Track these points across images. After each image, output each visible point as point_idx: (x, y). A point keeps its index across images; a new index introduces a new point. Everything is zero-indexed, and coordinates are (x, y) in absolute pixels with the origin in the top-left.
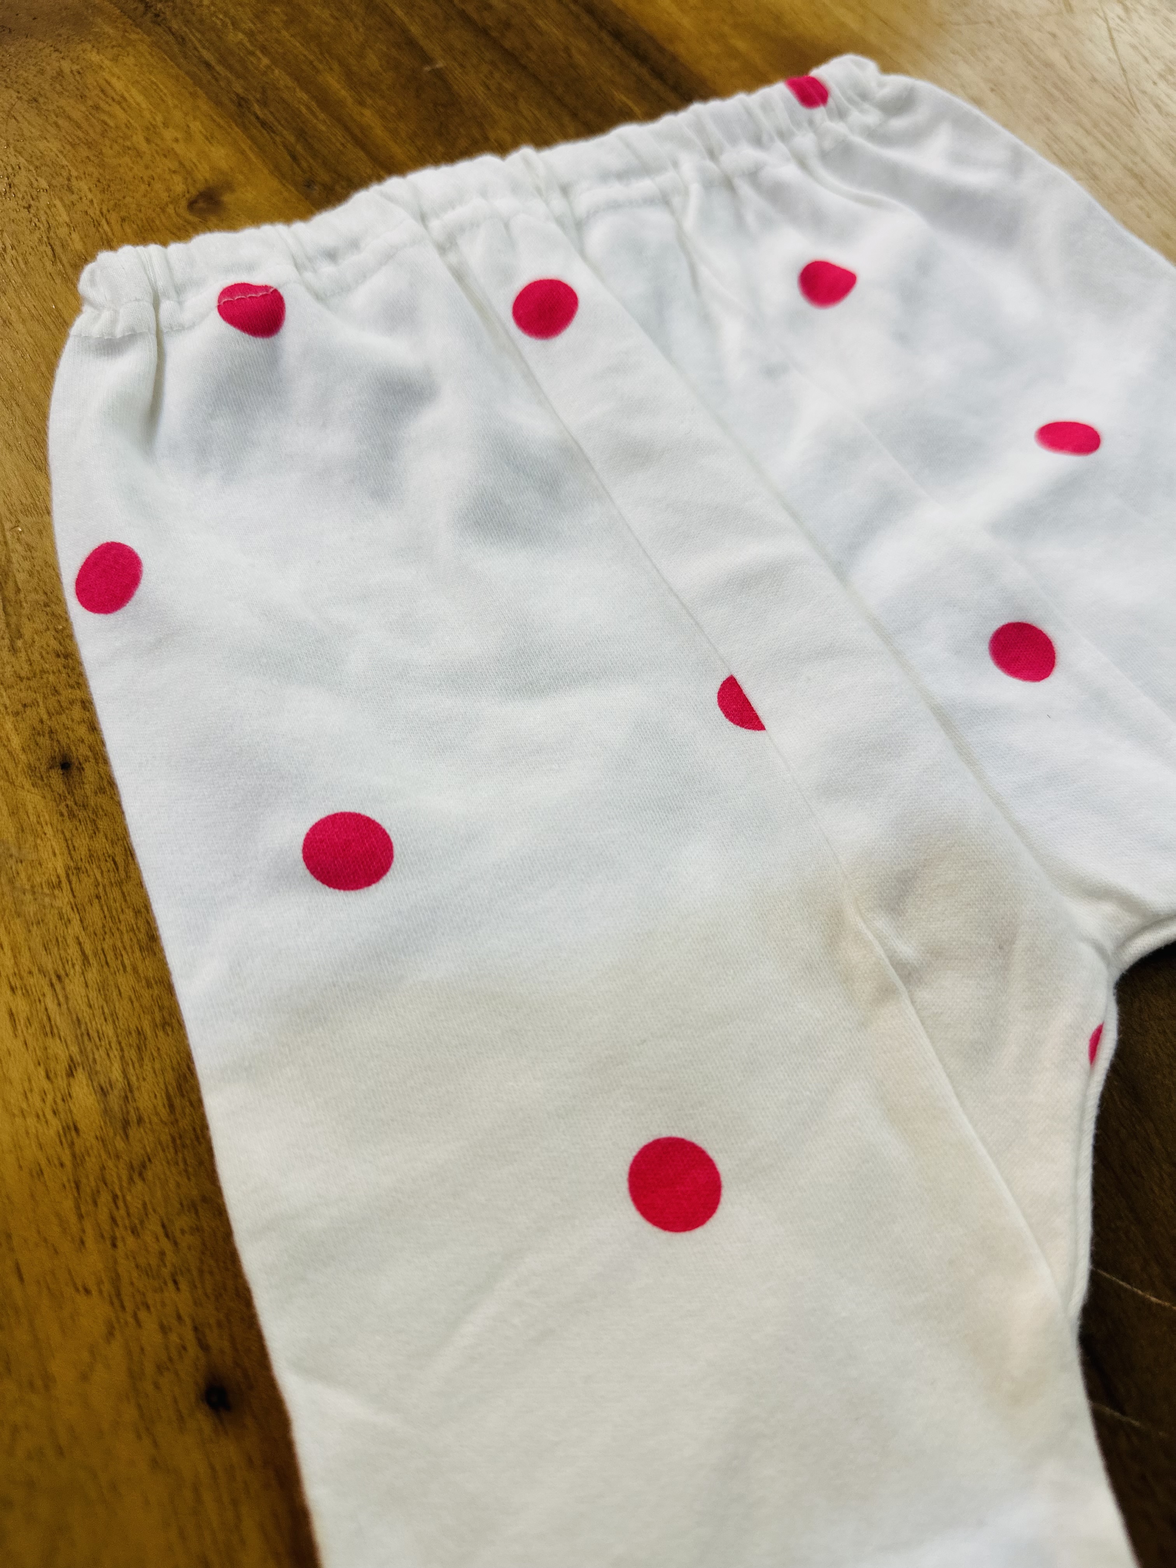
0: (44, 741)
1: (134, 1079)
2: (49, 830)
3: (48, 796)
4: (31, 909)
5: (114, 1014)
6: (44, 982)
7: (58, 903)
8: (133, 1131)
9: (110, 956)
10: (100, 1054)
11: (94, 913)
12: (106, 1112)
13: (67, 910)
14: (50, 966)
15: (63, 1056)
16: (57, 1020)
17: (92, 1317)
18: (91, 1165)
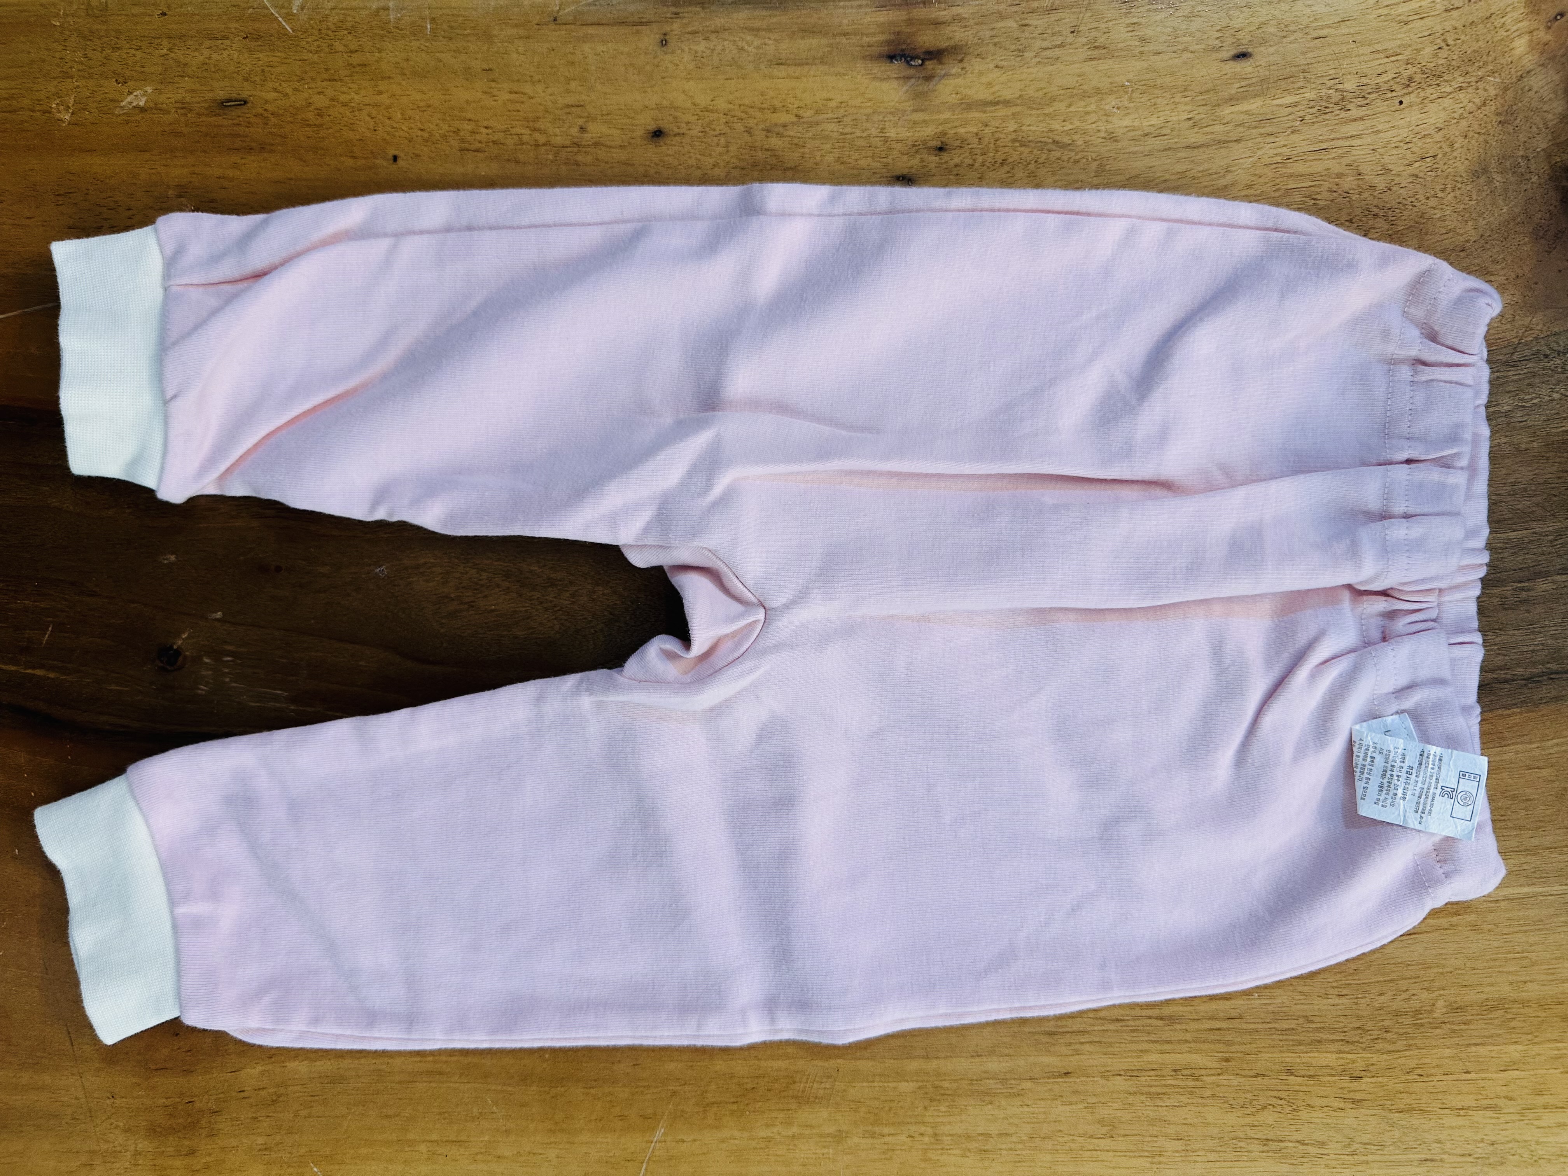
0: (958, 143)
1: (785, 139)
2: (911, 134)
3: (928, 138)
4: (876, 118)
5: (815, 139)
6: (840, 116)
7: (873, 129)
8: (764, 133)
9: (841, 144)
10: (800, 129)
11: (861, 143)
12: (776, 125)
13: (869, 132)
14: (845, 119)
15: (805, 115)
16: (821, 117)
17: (703, 100)
18: (758, 114)
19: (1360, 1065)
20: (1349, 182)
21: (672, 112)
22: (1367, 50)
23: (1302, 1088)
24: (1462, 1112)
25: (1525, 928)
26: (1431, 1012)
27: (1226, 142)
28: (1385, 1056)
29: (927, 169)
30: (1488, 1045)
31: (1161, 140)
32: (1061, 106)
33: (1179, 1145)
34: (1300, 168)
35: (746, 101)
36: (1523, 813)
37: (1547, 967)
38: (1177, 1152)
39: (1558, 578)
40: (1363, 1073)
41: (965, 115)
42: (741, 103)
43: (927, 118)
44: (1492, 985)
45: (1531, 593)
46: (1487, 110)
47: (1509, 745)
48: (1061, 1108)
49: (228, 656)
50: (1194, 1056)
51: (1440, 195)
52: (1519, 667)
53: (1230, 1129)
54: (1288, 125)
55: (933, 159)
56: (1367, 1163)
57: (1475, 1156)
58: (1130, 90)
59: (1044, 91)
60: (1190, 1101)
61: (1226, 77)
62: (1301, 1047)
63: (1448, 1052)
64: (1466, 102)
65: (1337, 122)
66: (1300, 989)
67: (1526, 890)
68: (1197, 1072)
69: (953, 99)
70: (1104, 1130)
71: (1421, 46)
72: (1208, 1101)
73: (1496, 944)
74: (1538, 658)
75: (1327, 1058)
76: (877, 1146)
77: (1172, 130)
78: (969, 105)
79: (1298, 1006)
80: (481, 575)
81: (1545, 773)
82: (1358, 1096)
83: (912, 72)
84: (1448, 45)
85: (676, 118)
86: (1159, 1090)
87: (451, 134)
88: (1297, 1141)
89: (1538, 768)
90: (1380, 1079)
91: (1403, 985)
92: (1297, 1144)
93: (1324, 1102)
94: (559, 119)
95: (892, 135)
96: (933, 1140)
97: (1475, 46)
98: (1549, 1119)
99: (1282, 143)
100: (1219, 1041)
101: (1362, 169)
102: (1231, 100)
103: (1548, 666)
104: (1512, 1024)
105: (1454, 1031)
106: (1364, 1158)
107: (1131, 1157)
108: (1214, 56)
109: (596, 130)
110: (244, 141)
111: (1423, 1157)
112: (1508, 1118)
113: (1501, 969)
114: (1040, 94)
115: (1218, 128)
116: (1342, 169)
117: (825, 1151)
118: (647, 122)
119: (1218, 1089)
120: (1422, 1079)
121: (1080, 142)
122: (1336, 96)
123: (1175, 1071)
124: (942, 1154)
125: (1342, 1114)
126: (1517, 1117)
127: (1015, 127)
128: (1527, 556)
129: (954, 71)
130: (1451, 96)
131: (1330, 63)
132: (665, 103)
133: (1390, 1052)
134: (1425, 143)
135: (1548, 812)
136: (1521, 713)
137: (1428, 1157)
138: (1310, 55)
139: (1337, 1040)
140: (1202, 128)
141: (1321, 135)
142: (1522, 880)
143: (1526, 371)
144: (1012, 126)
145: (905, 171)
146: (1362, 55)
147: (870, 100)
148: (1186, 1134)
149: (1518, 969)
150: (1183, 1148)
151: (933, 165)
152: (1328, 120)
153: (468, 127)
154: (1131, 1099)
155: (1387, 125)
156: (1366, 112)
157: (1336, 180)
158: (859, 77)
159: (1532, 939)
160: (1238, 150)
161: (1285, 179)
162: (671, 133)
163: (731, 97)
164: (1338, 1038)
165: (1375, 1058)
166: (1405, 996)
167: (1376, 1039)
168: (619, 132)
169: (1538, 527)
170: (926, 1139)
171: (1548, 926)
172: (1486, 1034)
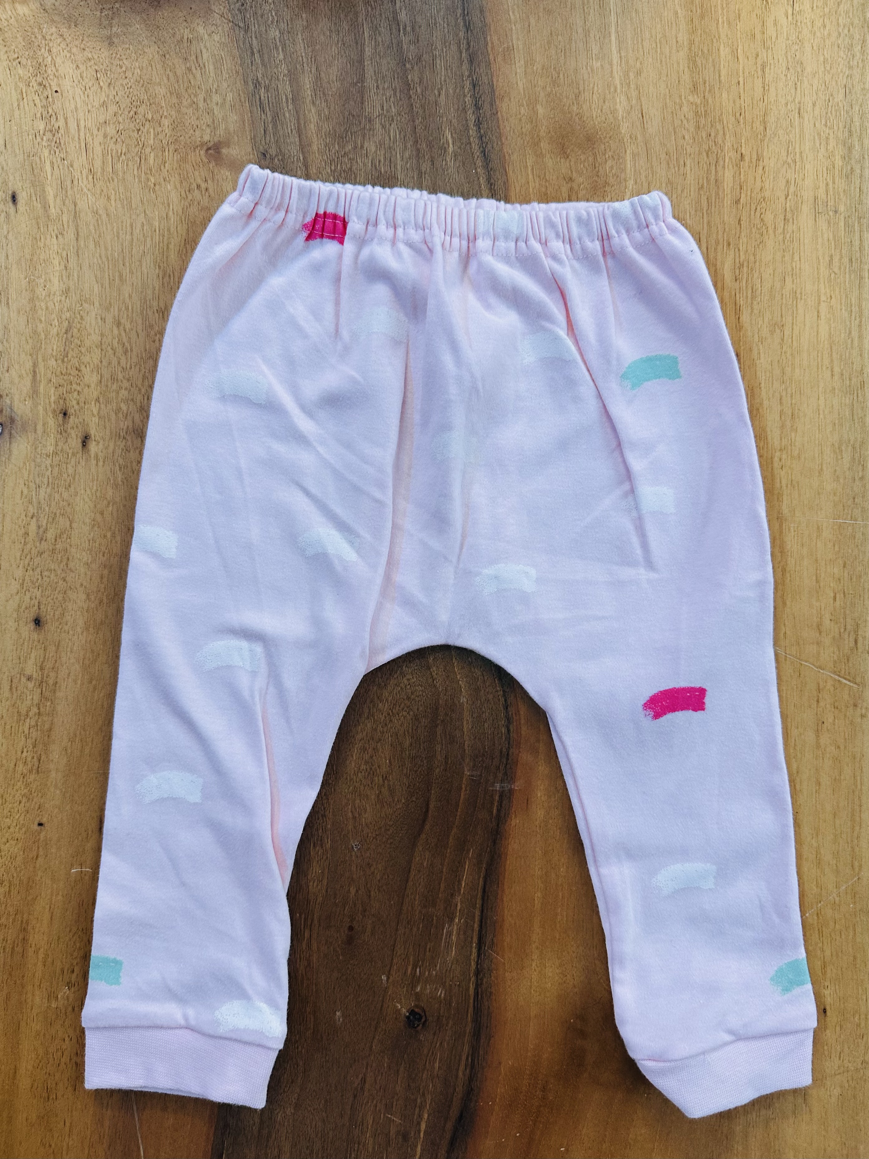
0: (61, 402)
1: (49, 527)
2: (52, 435)
3: (56, 423)
4: (38, 460)
5: (50, 505)
6: (34, 486)
7: (47, 462)
8: (43, 542)
9: (56, 485)
10: (42, 516)
11: (56, 470)
12: (38, 533)
13: (48, 465)
14: (37, 482)
15: (32, 511)
16: (34, 500)
17: (15, 586)
18: (29, 546)
19: (732, 154)
20: (111, 130)
21: (22, 610)
22: (17, 113)
23: (749, 194)
24: (767, 88)
25: (640, 41)
26: (697, 106)
27: (75, 212)
28: (727, 137)
29: (79, 425)
30: (719, 67)
31: (71, 258)
32: (40, 327)
33: (788, 280)
34: (98, 163)
35: (18, 554)
36: (560, 37)
37: (667, 27)
38: (793, 281)
39: (398, 5)
40: (739, 152)
41: (42, 396)
42: (18, 558)
43: (41, 423)
44: (678, 63)
45: (408, 23)
46: (66, 35)
47: (513, 44)
48: (762, 360)
49: (415, 973)
50: (726, 266)
51: (124, 69)
52: (458, 34)
53: (777, 244)
54: (67, 170)
55: (72, 420)
56: (801, 153)
57: (796, 79)
58: (32, 277)
59: (28, 338)
60: (758, 271)
61: (28, 211)
62: (720, 194)
63: (725, 95)
64: (59, 48)
65: (67, 136)
66: (679, 192)
67: (613, 38)
68: (738, 265)
69: (29, 403)
70: (778, 331)
71: (17, 76)
72: (757, 258)
73: (650, 60)
74: (453, 21)
75: (728, 175)
76: (789, 492)
77: (64, 249)
78: (35, 392)
79: (692, 193)
80: (363, 770)
81: (533, 21)
82: (755, 157)
83: (6, 432)
84: (18, 58)
85: (26, 608)
86: (750, 292)
87: (25, 780)
88: (786, 199)
89: (529, 26)
90: (743, 141)
91: (677, 122)
92: (788, 199)
93: (758, 180)
94: (21, 696)
95: (52, 449)
96: (784, 452)
97: (20, 39)
98: (771, 31)
99: (79, 174)
100: (715, 249)
101: (101, 119)
102: (46, 207)
103: (458, 15)
104: (706, 51)
105: (710, 91)
106: (798, 154)
107: (797, 314)
108: (12, 217)
109: (31, 668)
110: (18, 944)
111: (797, 115)
112: (770, 57)
113: (668, 57)
114: (30, 341)
115: (65, 219)
116: (101, 134)
117: (792, 529)
118: (27, 629)
119: (749, 251)
120: (743, 113)
121: (68, 315)
122: (49, 135)
123: (736, 280)
124: (795, 446)
125: (767, 169)
126: (770, 51)
127: (53, 360)
128: (382, 25)
129: (8, 402)
130: (54, 57)
131: (24, 138)
132: (15, 615)
133: (724, 134)
134: (86, 77)
135: (560, 21)
136: (491, 35)
137: (797, 111)
138: (17, 151)
139: (716, 168)
140: (64, 230)
141: (75, 147)
142: (607, 41)
143: (252, 19)
144: (52, 363)
145: (80, 441)
146: (20, 115)
147: (25, 463)
148: (781, 275)
149: (667, 47)
150: (790, 276)
151: (76, 420)
152: (65, 141)
153: (20, 768)
154: (755, 311)
155: (72, 101)
156: (62, 117)
157: (109, 138)
158: (7, 471)
159: (648, 35)
160: (82, 205)
161: (105, 173)
162: (37, 611)
163: (14, 566)
164: (714, 167)
165: (728, 144)
166: (685, 122)
167: (715, 142)
168: (33, 651)
169: (361, 17)
170: (784, 456)
171: (639, 25)
172: (712, 69)
